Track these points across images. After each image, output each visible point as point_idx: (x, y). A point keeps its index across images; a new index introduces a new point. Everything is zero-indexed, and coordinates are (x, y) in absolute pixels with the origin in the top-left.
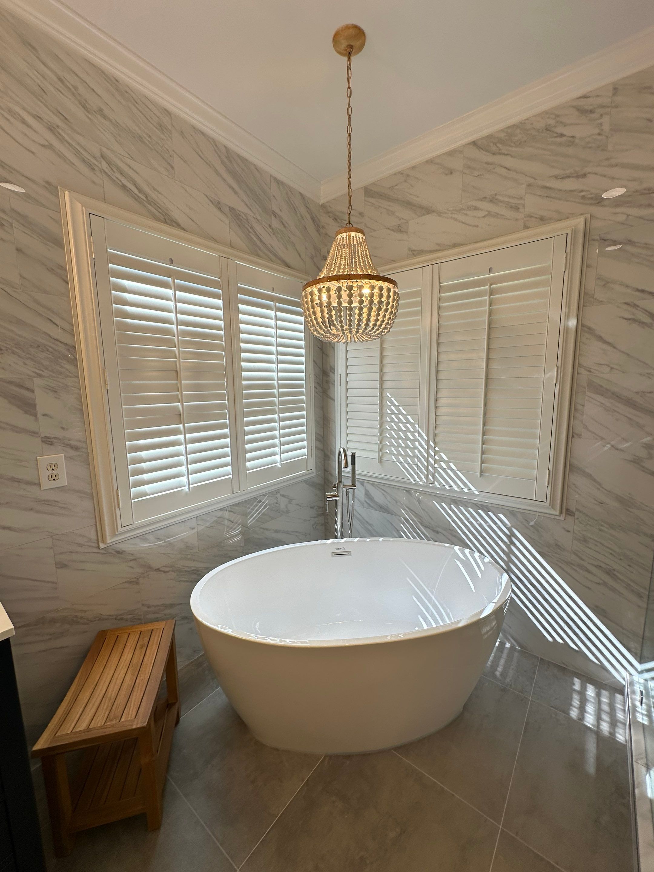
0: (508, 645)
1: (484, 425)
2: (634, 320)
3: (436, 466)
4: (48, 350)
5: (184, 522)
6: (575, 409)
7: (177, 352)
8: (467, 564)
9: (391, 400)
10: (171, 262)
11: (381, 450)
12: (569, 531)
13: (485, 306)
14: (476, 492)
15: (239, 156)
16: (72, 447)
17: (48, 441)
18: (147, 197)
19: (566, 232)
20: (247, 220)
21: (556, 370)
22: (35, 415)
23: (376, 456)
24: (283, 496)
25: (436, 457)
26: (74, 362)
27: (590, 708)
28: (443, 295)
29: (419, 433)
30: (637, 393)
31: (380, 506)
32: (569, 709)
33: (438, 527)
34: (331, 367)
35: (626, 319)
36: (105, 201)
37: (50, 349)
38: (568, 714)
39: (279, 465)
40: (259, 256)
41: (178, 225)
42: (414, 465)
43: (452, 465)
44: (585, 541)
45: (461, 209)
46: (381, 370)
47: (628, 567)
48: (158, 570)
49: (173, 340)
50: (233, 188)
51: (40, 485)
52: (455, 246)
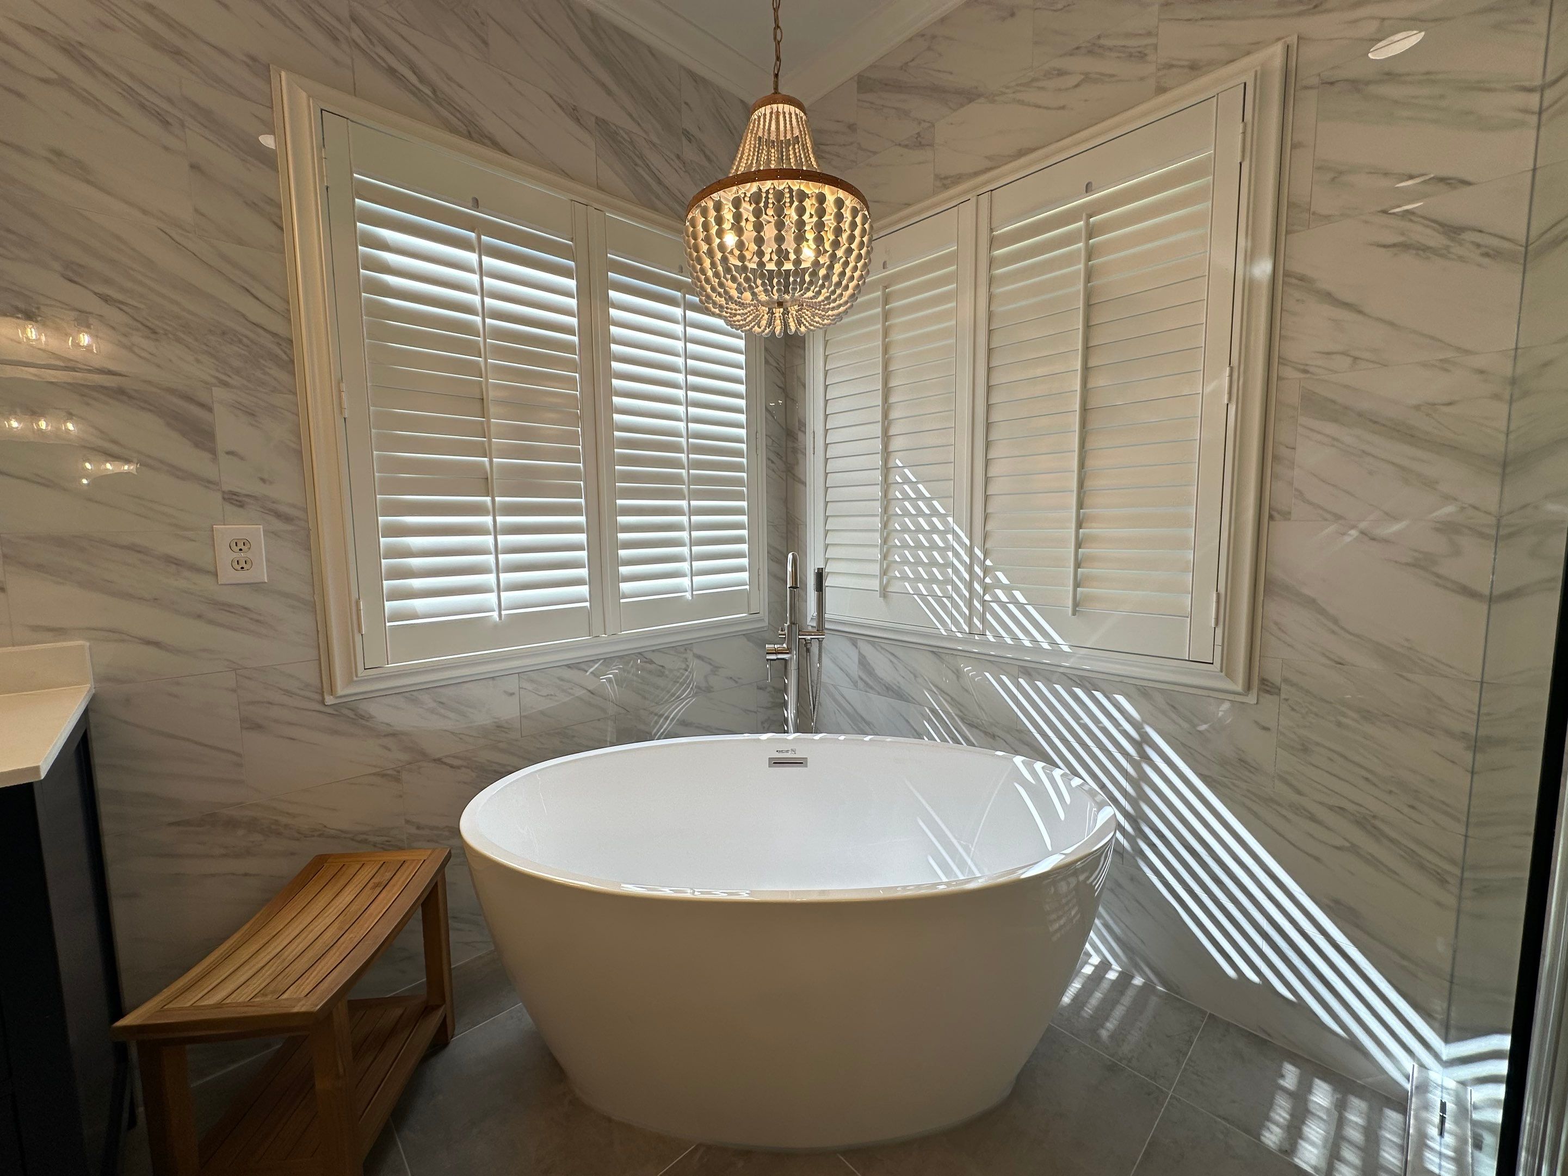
0: (1138, 981)
1: (1080, 505)
2: (1405, 247)
3: (987, 597)
4: (240, 341)
5: (493, 678)
6: (1275, 457)
7: (482, 365)
8: (1037, 793)
9: (904, 472)
10: (476, 204)
11: (884, 572)
12: (1266, 729)
13: (1079, 263)
14: (1066, 648)
15: (616, 29)
16: (278, 515)
17: (235, 499)
18: (434, 92)
19: (1243, 79)
20: (632, 142)
21: (1227, 373)
22: (213, 452)
23: (875, 584)
24: (699, 657)
25: (988, 580)
26: (289, 365)
27: (1315, 1132)
28: (997, 253)
29: (954, 533)
30: (1417, 408)
31: (885, 685)
32: (1261, 1126)
33: (995, 726)
34: (799, 421)
35: (1385, 246)
36: (355, 92)
37: (245, 340)
38: (1258, 1136)
39: (688, 595)
40: (655, 209)
41: (495, 145)
42: (944, 599)
43: (1018, 594)
44: (1305, 750)
45: (1034, 80)
46: (885, 415)
47: (1406, 810)
48: (439, 761)
49: (477, 343)
50: (603, 85)
51: (216, 574)
52: (1021, 153)
